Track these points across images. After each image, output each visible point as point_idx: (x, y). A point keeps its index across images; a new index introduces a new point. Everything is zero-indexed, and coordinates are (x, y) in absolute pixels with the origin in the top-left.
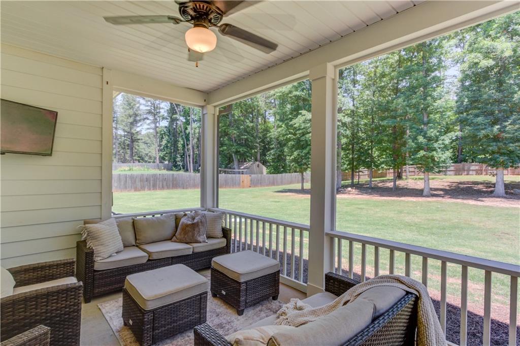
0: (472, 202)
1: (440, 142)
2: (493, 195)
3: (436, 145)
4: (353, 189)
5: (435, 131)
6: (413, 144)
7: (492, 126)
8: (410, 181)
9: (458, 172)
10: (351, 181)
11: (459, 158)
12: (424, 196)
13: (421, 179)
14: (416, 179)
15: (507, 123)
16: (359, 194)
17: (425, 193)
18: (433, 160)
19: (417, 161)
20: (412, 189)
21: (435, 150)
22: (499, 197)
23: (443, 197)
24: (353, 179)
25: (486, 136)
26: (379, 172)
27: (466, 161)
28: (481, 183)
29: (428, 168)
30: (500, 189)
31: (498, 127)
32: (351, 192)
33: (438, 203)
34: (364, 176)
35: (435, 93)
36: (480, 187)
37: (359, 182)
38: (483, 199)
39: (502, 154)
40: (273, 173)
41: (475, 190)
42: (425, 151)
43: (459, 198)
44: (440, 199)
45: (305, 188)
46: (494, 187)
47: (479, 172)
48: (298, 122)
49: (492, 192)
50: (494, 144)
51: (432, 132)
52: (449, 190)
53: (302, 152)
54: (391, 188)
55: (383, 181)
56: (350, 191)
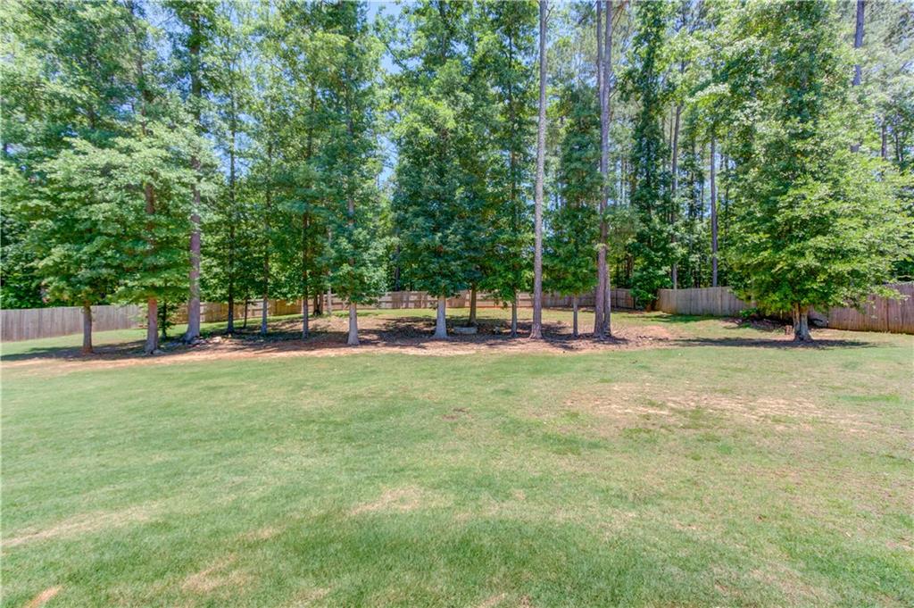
0: (411, 351)
1: (371, 251)
2: (434, 337)
3: (365, 256)
4: (227, 338)
5: (365, 232)
6: (332, 251)
7: (433, 234)
8: (333, 318)
9: (396, 304)
10: (227, 323)
11: (398, 284)
12: (350, 346)
13: (346, 316)
14: (341, 316)
15: (449, 232)
16: (236, 349)
17: (351, 340)
18: (362, 282)
19: (338, 281)
20: (335, 333)
21: (364, 264)
22: (440, 340)
23: (376, 344)
24: (231, 318)
25: (428, 248)
26: (289, 304)
27: (404, 289)
28: (421, 320)
29: (355, 294)
30: (441, 328)
31: (440, 234)
32: (220, 347)
33: (367, 356)
34: (256, 312)
35: (365, 167)
36: (421, 324)
37: (245, 323)
38: (425, 344)
39: (444, 276)
40: (11, 306)
41: (415, 330)
42: (350, 265)
43: (397, 346)
44: (370, 349)
45: (94, 343)
46: (435, 325)
47: (418, 305)
48: (62, 165)
49: (433, 333)
50: (435, 260)
51: (360, 233)
52: (384, 332)
53: (78, 250)
54: (300, 333)
55: (292, 321)
56: (219, 343)
